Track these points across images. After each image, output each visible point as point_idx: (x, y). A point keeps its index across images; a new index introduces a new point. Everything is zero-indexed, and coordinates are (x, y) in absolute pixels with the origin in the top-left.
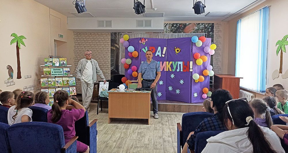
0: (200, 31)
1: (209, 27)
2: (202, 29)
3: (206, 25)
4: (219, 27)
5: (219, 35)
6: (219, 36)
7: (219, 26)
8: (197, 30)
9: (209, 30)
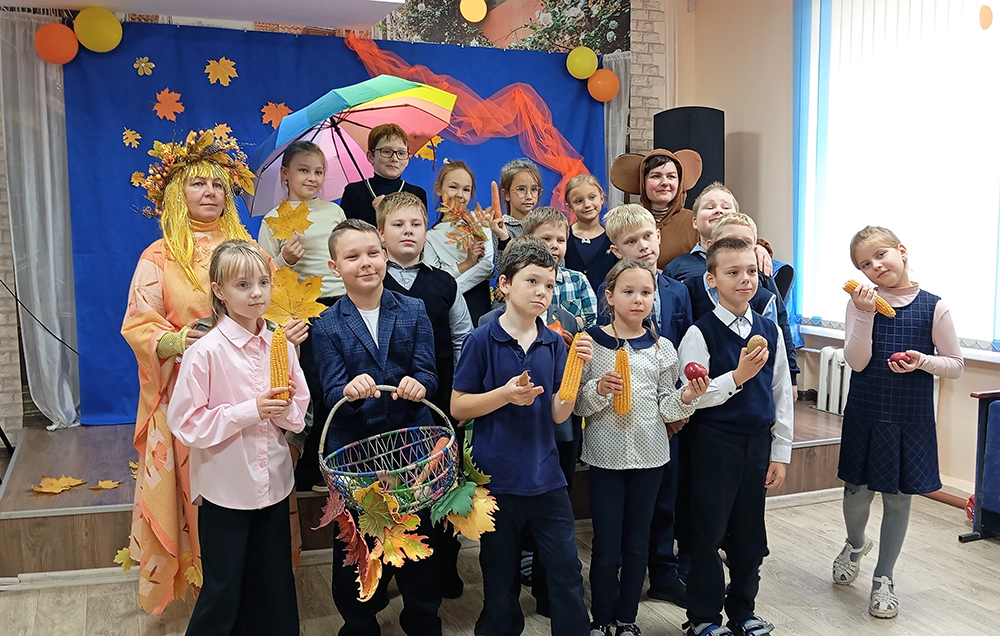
0: (567, 38)
1: (610, 19)
2: (576, 31)
3: (595, 10)
4: (651, 23)
5: (651, 66)
6: (654, 69)
7: (654, 16)
8: (548, 31)
9: (610, 35)
